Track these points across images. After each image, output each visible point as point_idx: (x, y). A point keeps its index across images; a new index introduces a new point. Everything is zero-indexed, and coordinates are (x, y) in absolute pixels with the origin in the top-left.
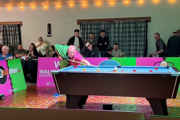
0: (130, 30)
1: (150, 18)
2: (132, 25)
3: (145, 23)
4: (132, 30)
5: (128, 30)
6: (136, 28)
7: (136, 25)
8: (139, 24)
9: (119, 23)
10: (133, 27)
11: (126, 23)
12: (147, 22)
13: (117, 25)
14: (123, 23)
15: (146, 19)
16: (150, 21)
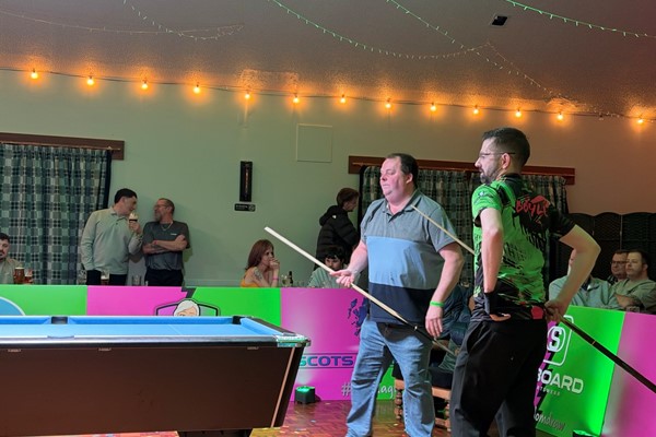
0: (48, 182)
1: (121, 144)
2: (53, 164)
3: (104, 163)
4: (53, 182)
5: (37, 180)
6: (70, 176)
8: (82, 165)
10: (60, 173)
11: (30, 156)
12: (109, 157)
14: (18, 154)
15: (110, 148)
16: (121, 156)
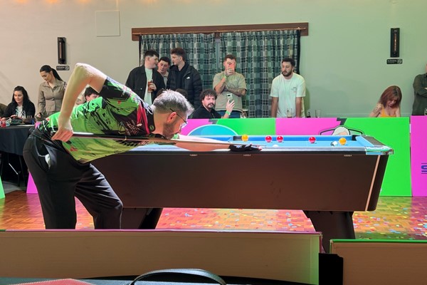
0: (261, 54)
1: (306, 25)
2: (264, 43)
3: (296, 39)
4: (264, 54)
5: (254, 54)
6: (274, 49)
7: (274, 42)
8: (281, 41)
9: (234, 38)
10: (268, 48)
11: (250, 38)
12: (299, 34)
13: (228, 42)
14: (244, 38)
15: (299, 28)
16: (306, 34)
